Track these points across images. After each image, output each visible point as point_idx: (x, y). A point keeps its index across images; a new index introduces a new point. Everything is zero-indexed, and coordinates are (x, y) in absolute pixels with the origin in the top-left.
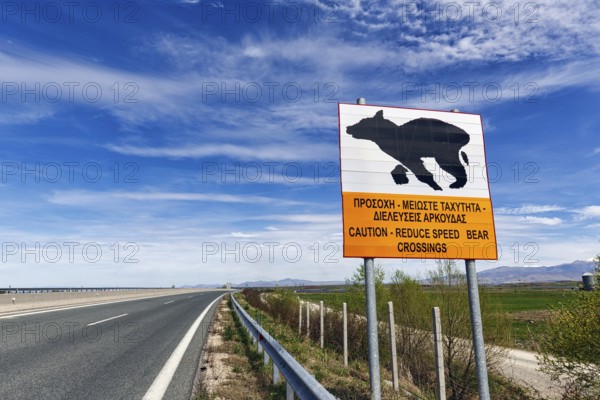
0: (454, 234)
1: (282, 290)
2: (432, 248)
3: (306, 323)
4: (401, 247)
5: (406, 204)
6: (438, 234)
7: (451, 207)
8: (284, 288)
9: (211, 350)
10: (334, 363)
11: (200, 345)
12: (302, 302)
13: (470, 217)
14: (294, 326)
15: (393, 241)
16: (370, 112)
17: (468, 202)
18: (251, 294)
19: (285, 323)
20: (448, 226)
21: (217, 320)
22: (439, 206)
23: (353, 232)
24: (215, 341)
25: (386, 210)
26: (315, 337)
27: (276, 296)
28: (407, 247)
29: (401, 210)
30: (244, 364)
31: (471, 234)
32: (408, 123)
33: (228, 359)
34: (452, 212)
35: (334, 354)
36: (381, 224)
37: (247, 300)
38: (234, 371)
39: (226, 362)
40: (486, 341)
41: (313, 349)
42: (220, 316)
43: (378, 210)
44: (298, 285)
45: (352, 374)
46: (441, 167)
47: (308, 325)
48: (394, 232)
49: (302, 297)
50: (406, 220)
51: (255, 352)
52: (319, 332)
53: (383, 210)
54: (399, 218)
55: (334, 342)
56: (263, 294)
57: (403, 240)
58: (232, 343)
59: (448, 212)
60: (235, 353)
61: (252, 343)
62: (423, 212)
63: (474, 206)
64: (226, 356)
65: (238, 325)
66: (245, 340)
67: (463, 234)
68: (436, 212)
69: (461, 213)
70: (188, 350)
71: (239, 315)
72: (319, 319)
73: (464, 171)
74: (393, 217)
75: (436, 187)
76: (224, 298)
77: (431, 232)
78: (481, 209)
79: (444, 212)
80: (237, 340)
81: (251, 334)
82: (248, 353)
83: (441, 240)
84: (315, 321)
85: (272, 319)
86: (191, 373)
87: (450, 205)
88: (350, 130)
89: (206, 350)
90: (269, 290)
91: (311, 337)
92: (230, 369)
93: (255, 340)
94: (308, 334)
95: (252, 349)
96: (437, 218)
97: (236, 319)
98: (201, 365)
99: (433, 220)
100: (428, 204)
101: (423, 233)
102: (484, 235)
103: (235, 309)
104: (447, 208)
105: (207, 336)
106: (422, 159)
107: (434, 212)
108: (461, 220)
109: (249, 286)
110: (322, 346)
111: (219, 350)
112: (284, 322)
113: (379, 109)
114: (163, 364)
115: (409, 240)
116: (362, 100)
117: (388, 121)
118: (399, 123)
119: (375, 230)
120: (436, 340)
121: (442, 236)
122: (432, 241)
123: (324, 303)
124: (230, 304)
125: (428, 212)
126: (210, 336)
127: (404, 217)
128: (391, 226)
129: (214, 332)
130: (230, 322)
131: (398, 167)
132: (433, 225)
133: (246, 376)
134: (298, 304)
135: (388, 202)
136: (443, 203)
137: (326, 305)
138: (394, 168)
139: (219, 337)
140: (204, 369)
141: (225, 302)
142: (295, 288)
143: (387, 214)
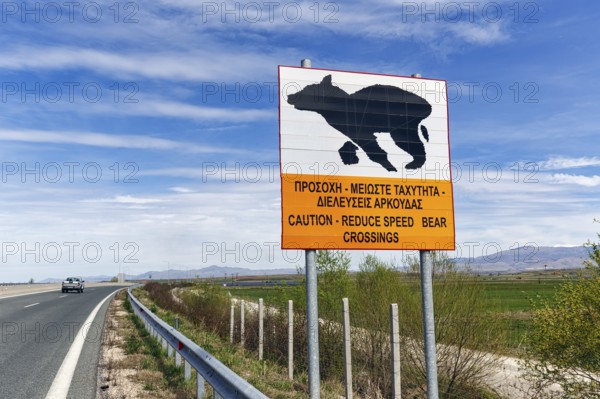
0: (407, 222)
1: (204, 284)
2: (382, 238)
3: (239, 329)
4: (348, 237)
5: (355, 188)
6: (389, 221)
7: (405, 190)
8: (208, 280)
9: (110, 367)
10: (274, 375)
11: (94, 361)
12: (235, 300)
13: (427, 201)
14: (223, 333)
15: (337, 230)
16: (316, 77)
17: (425, 185)
18: (158, 291)
19: (211, 330)
20: (401, 212)
21: (111, 328)
22: (393, 190)
23: (293, 220)
24: (115, 354)
25: (332, 194)
26: (252, 345)
27: (196, 292)
28: (354, 237)
29: (349, 194)
30: (158, 380)
31: (427, 222)
32: (361, 91)
33: (137, 376)
34: (407, 197)
35: (276, 366)
36: (326, 211)
37: (152, 298)
38: (147, 388)
39: (135, 379)
40: (438, 340)
41: (248, 360)
42: (115, 323)
43: (323, 195)
44: (229, 275)
45: (296, 388)
46: (397, 144)
47: (243, 331)
48: (341, 221)
49: (235, 293)
50: (353, 206)
51: (171, 366)
52: (258, 340)
53: (328, 194)
54: (346, 204)
55: (276, 352)
56: (175, 289)
57: (350, 229)
58: (139, 357)
59: (402, 197)
60: (145, 367)
61: (167, 356)
62: (374, 197)
63: (432, 190)
64: (133, 372)
65: (144, 334)
66: (156, 352)
67: (418, 222)
68: (389, 197)
69: (417, 197)
70: (79, 367)
71: (143, 320)
72: (258, 322)
73: (423, 148)
74: (340, 203)
75: (391, 168)
76: (117, 297)
77: (382, 219)
78: (440, 193)
79: (398, 197)
80: (145, 353)
81: (165, 344)
82: (161, 367)
83: (393, 229)
84: (252, 326)
85: (190, 325)
86: (90, 392)
87: (404, 188)
88: (292, 99)
89: (103, 366)
90: (185, 284)
91: (246, 347)
92: (140, 387)
93: (171, 351)
94: (243, 343)
95: (167, 362)
96: (389, 203)
97: (139, 326)
98: (100, 384)
99: (385, 206)
100: (380, 188)
101: (372, 221)
102: (441, 222)
103: (137, 312)
104: (402, 192)
105: (102, 349)
106: (376, 134)
107: (386, 196)
108: (417, 205)
109: (155, 278)
110: (261, 358)
111: (122, 365)
112: (209, 327)
113: (326, 73)
114: (50, 385)
115: (357, 230)
116: (308, 63)
117: (337, 88)
118: (350, 90)
119: (318, 218)
120: (392, 342)
121: (394, 224)
122: (383, 230)
123: (265, 301)
124: (127, 306)
125: (380, 197)
126: (105, 349)
127: (352, 202)
128: (336, 213)
129: (111, 344)
130: (131, 330)
131: (347, 144)
132: (386, 212)
133: (162, 393)
134: (229, 304)
135: (334, 185)
136: (396, 186)
137: (267, 304)
138: (342, 145)
139: (118, 350)
140: (105, 388)
141: (119, 303)
142: (225, 280)
143: (333, 200)
